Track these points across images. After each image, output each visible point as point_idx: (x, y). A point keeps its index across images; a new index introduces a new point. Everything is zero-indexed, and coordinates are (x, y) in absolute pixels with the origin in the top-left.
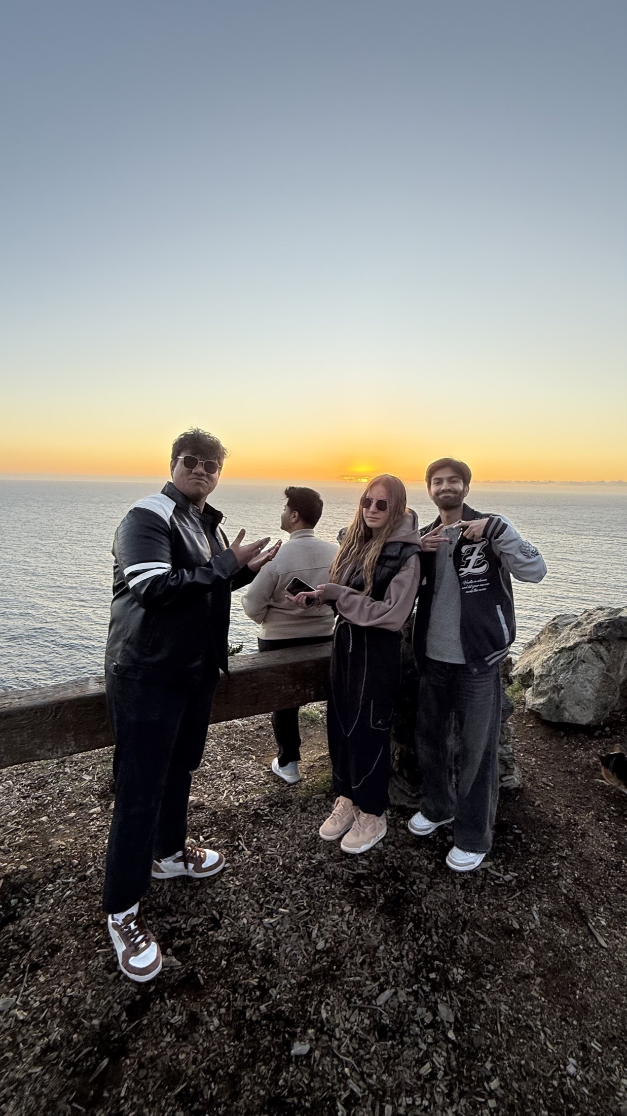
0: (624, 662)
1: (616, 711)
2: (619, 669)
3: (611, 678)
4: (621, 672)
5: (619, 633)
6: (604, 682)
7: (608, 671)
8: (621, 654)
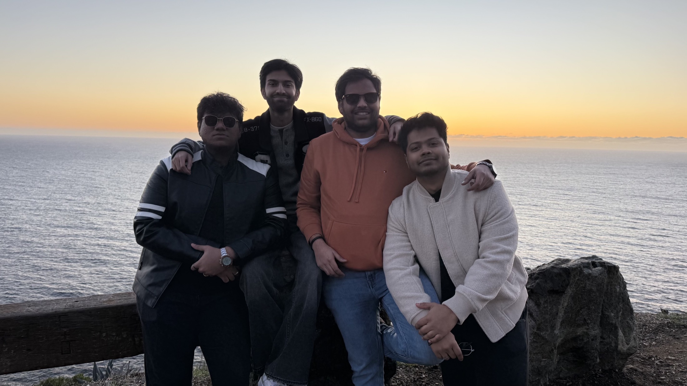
0: (560, 320)
1: (561, 379)
2: (553, 327)
3: (543, 338)
4: (556, 332)
5: (549, 286)
6: (534, 342)
7: (538, 329)
8: (555, 310)
